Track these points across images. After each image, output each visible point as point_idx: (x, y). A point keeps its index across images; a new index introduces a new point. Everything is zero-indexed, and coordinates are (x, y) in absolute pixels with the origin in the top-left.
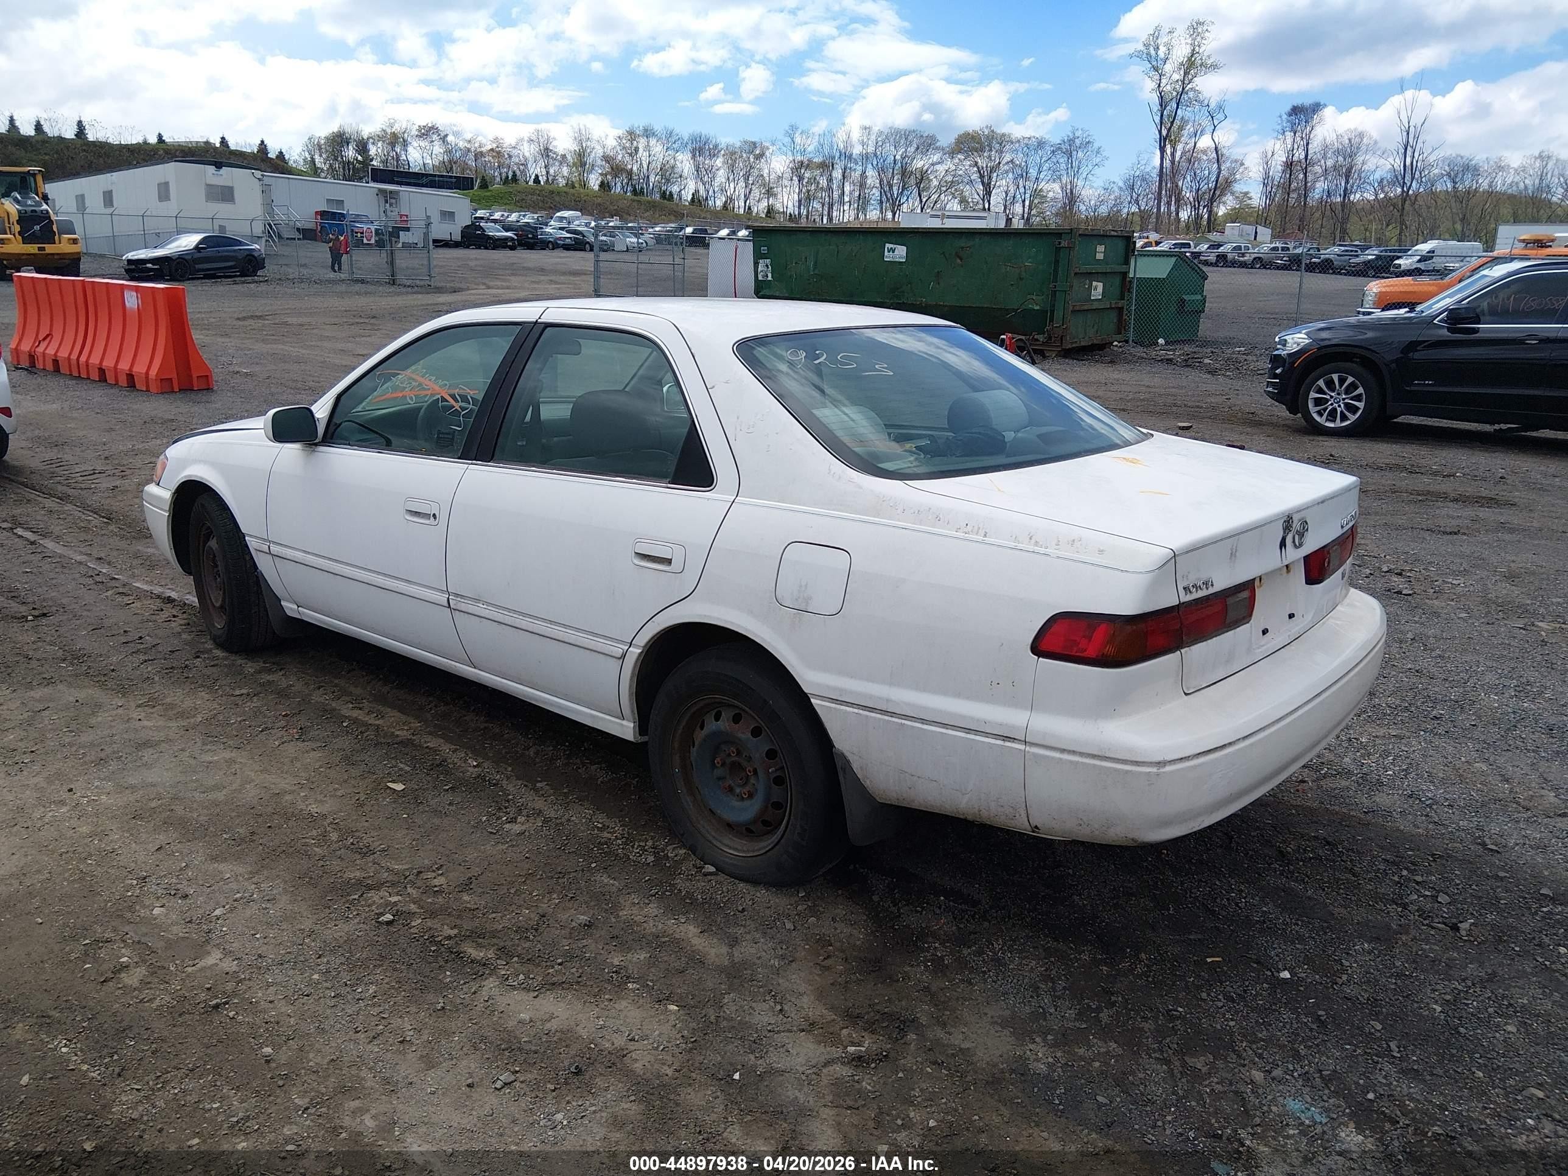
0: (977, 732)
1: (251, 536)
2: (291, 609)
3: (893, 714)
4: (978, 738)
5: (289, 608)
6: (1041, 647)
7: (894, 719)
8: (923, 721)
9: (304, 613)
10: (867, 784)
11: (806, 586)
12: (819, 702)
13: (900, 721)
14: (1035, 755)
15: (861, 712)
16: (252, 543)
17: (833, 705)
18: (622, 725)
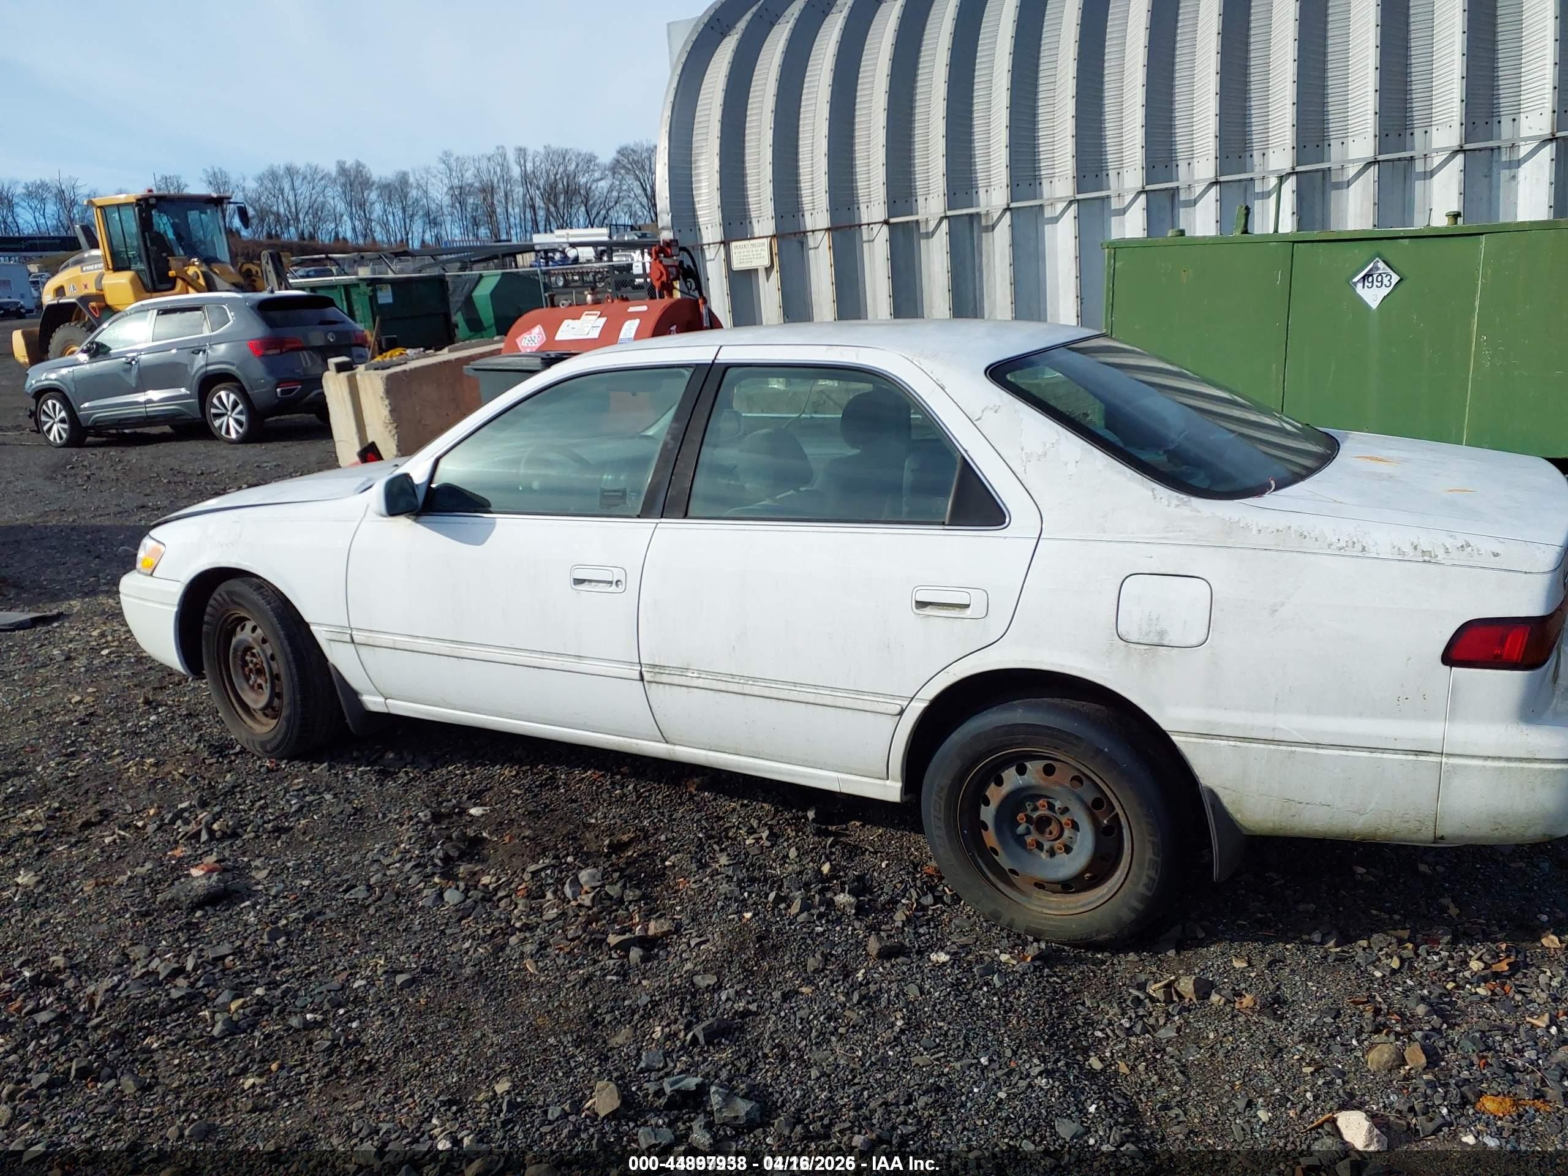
0: (1384, 750)
1: (320, 624)
2: (375, 703)
3: (1279, 742)
4: (1385, 756)
5: (373, 702)
6: (1456, 653)
7: (1281, 748)
8: (1318, 745)
9: (395, 706)
10: (1238, 817)
11: (1158, 619)
12: (1183, 739)
13: (1289, 748)
14: (1454, 766)
15: (1239, 744)
16: (321, 634)
17: (1202, 740)
18: (885, 786)
